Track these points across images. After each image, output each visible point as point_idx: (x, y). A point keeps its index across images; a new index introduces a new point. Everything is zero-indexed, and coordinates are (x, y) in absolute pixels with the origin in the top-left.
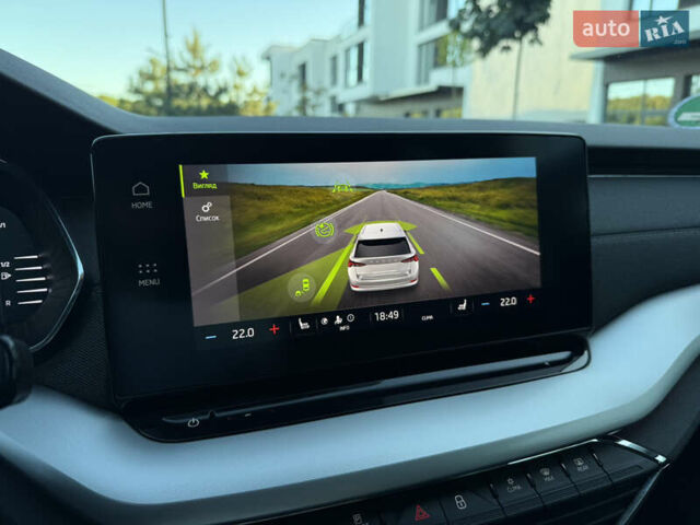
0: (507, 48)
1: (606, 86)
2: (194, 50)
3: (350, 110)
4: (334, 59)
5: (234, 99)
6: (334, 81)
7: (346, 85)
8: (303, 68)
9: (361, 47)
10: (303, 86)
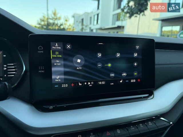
0: (136, 16)
1: (162, 27)
2: (55, 14)
3: (94, 31)
4: (91, 18)
5: (64, 27)
6: (91, 23)
7: (94, 25)
8: (83, 20)
9: (98, 15)
10: (82, 24)
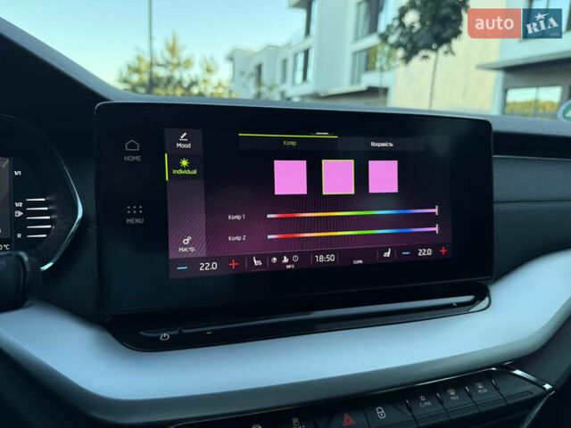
0: (426, 57)
1: (505, 91)
2: (173, 50)
4: (285, 62)
5: (202, 91)
6: (284, 79)
7: (293, 83)
8: (259, 68)
9: (307, 53)
10: (259, 82)
